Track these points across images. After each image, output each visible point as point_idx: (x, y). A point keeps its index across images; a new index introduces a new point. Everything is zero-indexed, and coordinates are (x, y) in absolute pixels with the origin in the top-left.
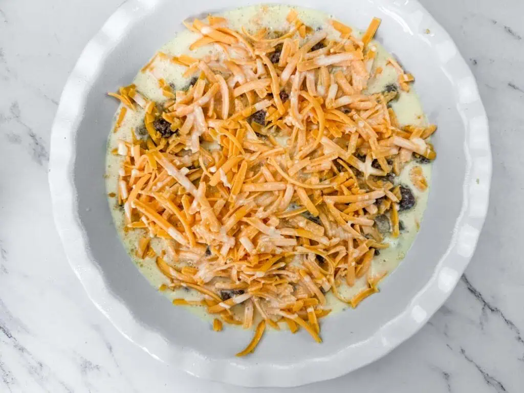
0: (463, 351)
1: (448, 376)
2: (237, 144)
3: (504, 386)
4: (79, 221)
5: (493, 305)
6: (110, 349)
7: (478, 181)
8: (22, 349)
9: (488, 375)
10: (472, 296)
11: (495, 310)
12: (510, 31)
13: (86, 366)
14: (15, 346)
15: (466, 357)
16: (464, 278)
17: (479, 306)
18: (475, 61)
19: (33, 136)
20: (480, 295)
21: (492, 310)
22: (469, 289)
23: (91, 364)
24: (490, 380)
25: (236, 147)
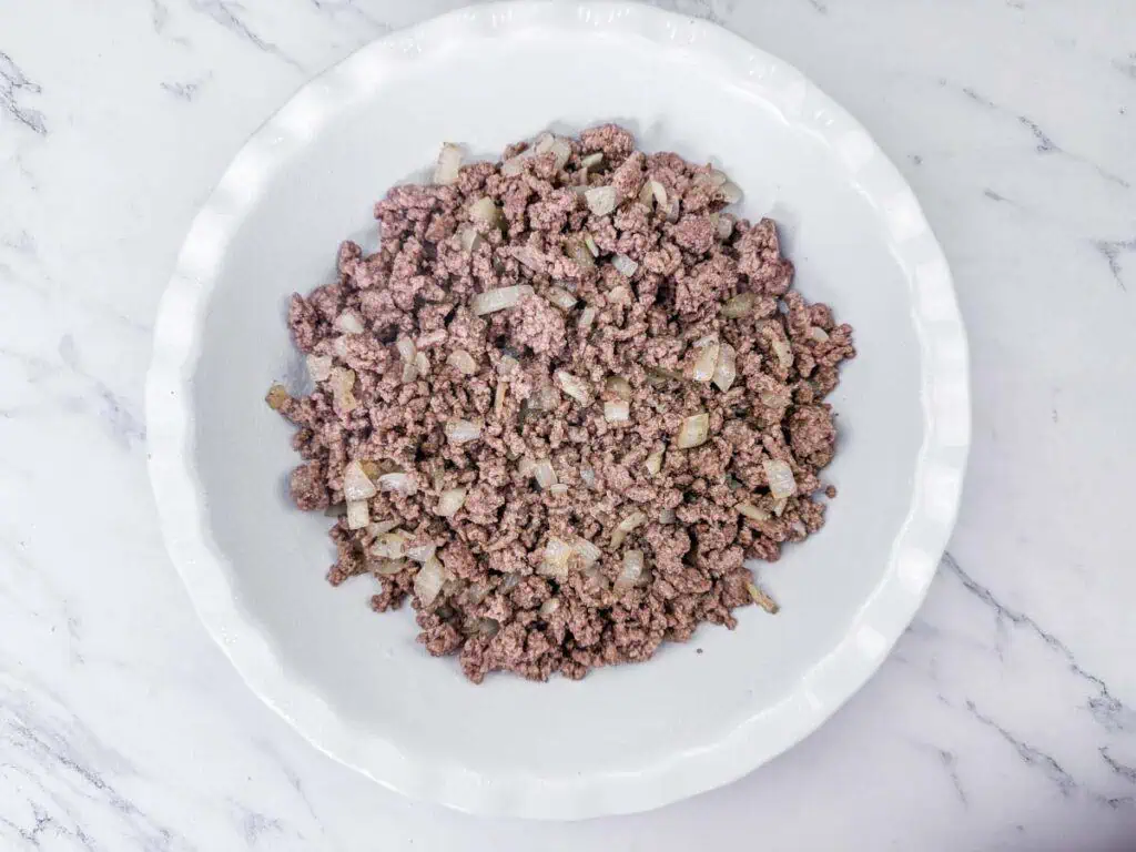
0: (971, 706)
1: (950, 758)
3: (1059, 764)
5: (1015, 608)
6: (297, 784)
8: (127, 808)
9: (1024, 745)
11: (1021, 618)
12: (973, 95)
13: (254, 825)
14: (113, 803)
15: (979, 717)
16: (948, 560)
17: (989, 614)
18: (916, 158)
19: (108, 396)
20: (988, 593)
21: (1016, 620)
22: (967, 585)
23: (262, 820)
24: (1030, 755)
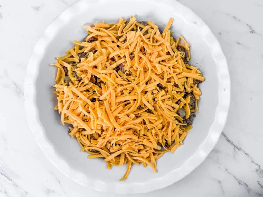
0: (226, 170)
1: (221, 182)
2: (112, 81)
3: (247, 185)
4: (40, 123)
5: (239, 147)
6: (59, 182)
7: (224, 90)
8: (17, 186)
9: (239, 180)
10: (228, 143)
12: (235, 18)
13: (48, 192)
14: (14, 185)
15: (228, 172)
16: (223, 134)
17: (232, 147)
18: (220, 33)
19: (15, 84)
20: (232, 142)
21: (239, 149)
22: (227, 140)
23: (50, 191)
24: (240, 182)
25: (112, 82)
